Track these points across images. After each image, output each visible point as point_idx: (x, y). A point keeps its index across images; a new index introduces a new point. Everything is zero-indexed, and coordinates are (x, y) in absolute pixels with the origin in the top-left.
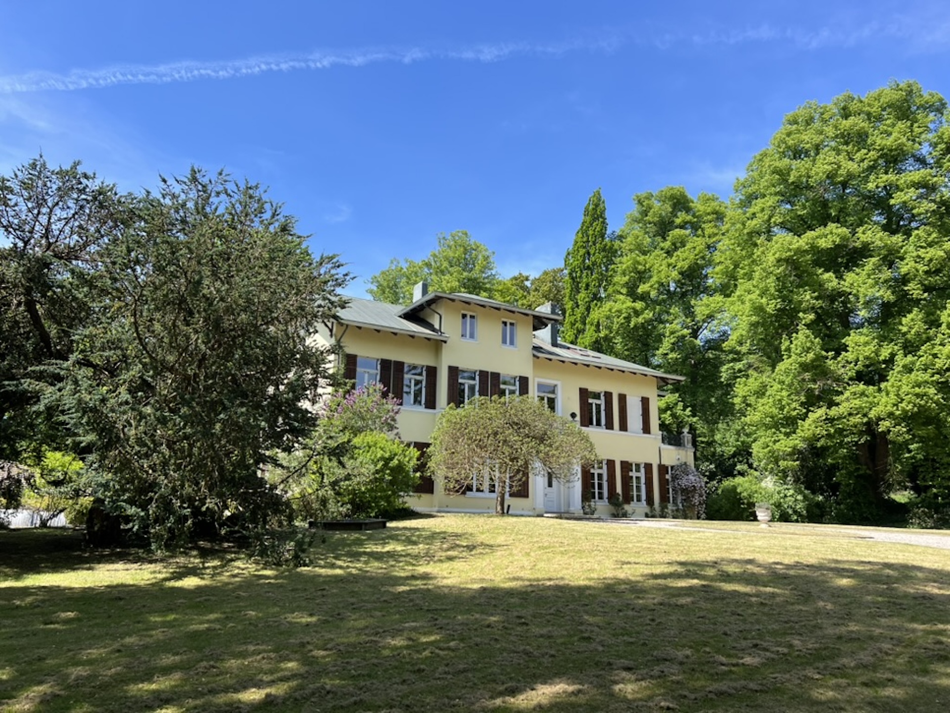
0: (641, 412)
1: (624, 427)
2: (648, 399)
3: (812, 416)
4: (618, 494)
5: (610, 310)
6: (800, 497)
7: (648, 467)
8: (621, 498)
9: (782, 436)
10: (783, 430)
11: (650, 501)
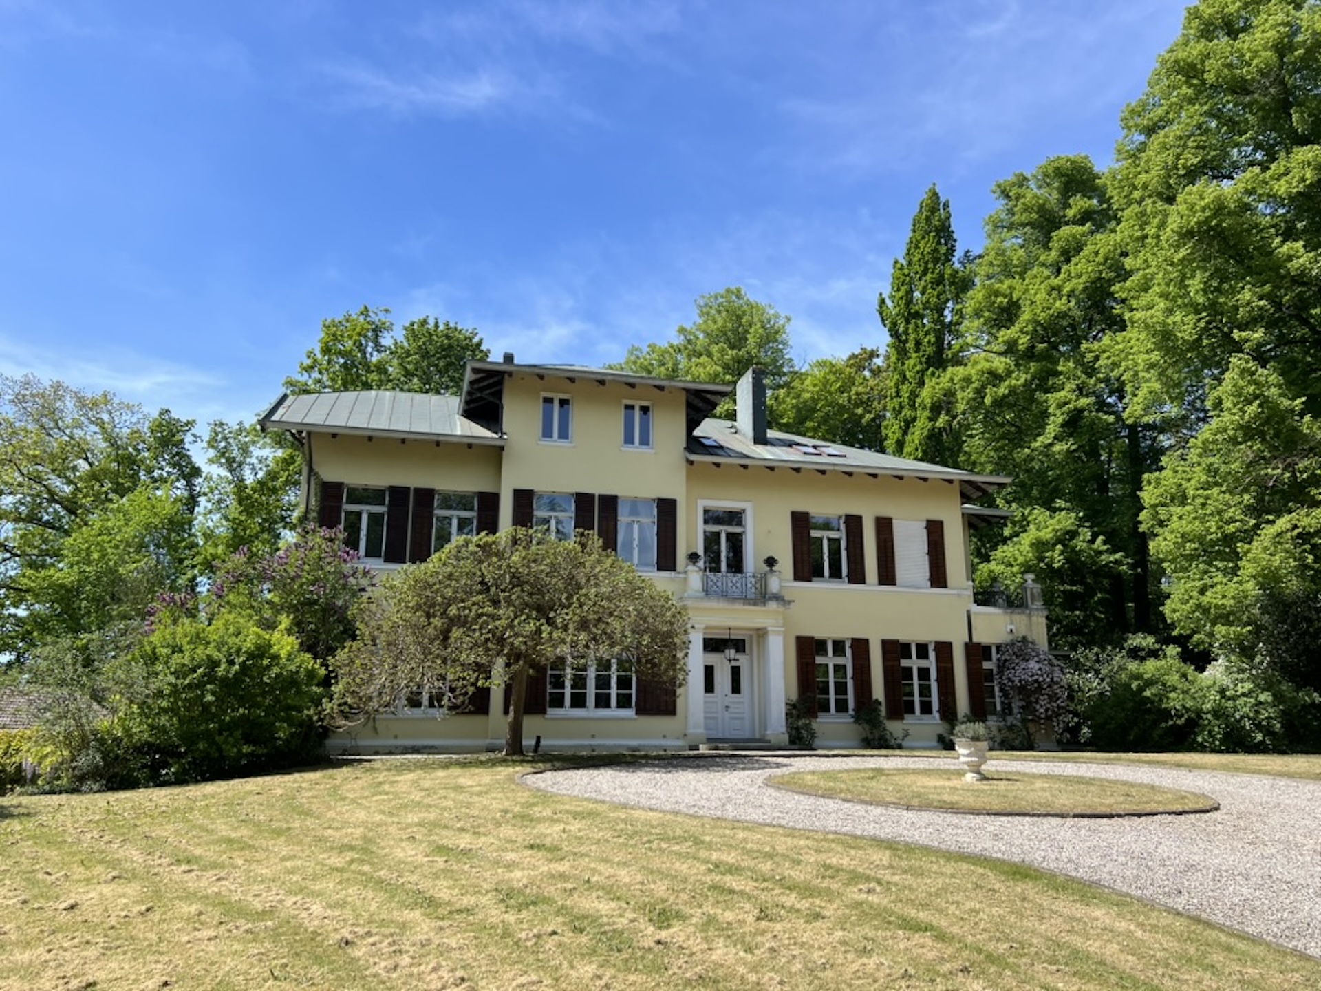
0: (926, 549)
1: (887, 576)
2: (941, 523)
3: (1269, 531)
4: (878, 702)
5: (952, 380)
6: (1265, 697)
7: (944, 649)
8: (883, 709)
9: (1220, 578)
10: (1220, 565)
11: (948, 713)
